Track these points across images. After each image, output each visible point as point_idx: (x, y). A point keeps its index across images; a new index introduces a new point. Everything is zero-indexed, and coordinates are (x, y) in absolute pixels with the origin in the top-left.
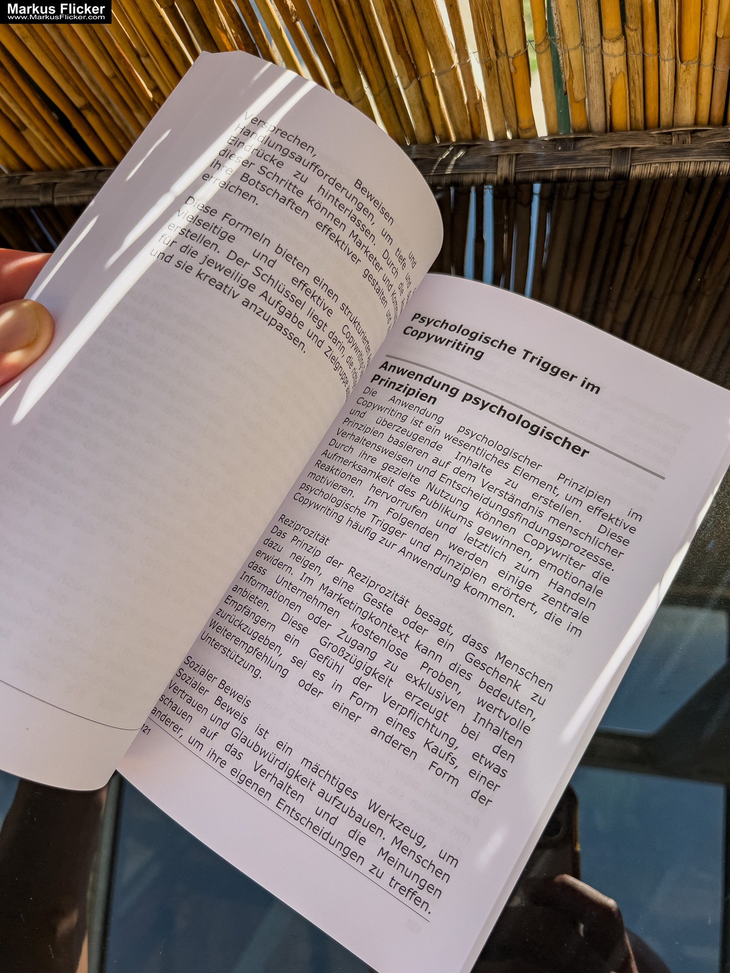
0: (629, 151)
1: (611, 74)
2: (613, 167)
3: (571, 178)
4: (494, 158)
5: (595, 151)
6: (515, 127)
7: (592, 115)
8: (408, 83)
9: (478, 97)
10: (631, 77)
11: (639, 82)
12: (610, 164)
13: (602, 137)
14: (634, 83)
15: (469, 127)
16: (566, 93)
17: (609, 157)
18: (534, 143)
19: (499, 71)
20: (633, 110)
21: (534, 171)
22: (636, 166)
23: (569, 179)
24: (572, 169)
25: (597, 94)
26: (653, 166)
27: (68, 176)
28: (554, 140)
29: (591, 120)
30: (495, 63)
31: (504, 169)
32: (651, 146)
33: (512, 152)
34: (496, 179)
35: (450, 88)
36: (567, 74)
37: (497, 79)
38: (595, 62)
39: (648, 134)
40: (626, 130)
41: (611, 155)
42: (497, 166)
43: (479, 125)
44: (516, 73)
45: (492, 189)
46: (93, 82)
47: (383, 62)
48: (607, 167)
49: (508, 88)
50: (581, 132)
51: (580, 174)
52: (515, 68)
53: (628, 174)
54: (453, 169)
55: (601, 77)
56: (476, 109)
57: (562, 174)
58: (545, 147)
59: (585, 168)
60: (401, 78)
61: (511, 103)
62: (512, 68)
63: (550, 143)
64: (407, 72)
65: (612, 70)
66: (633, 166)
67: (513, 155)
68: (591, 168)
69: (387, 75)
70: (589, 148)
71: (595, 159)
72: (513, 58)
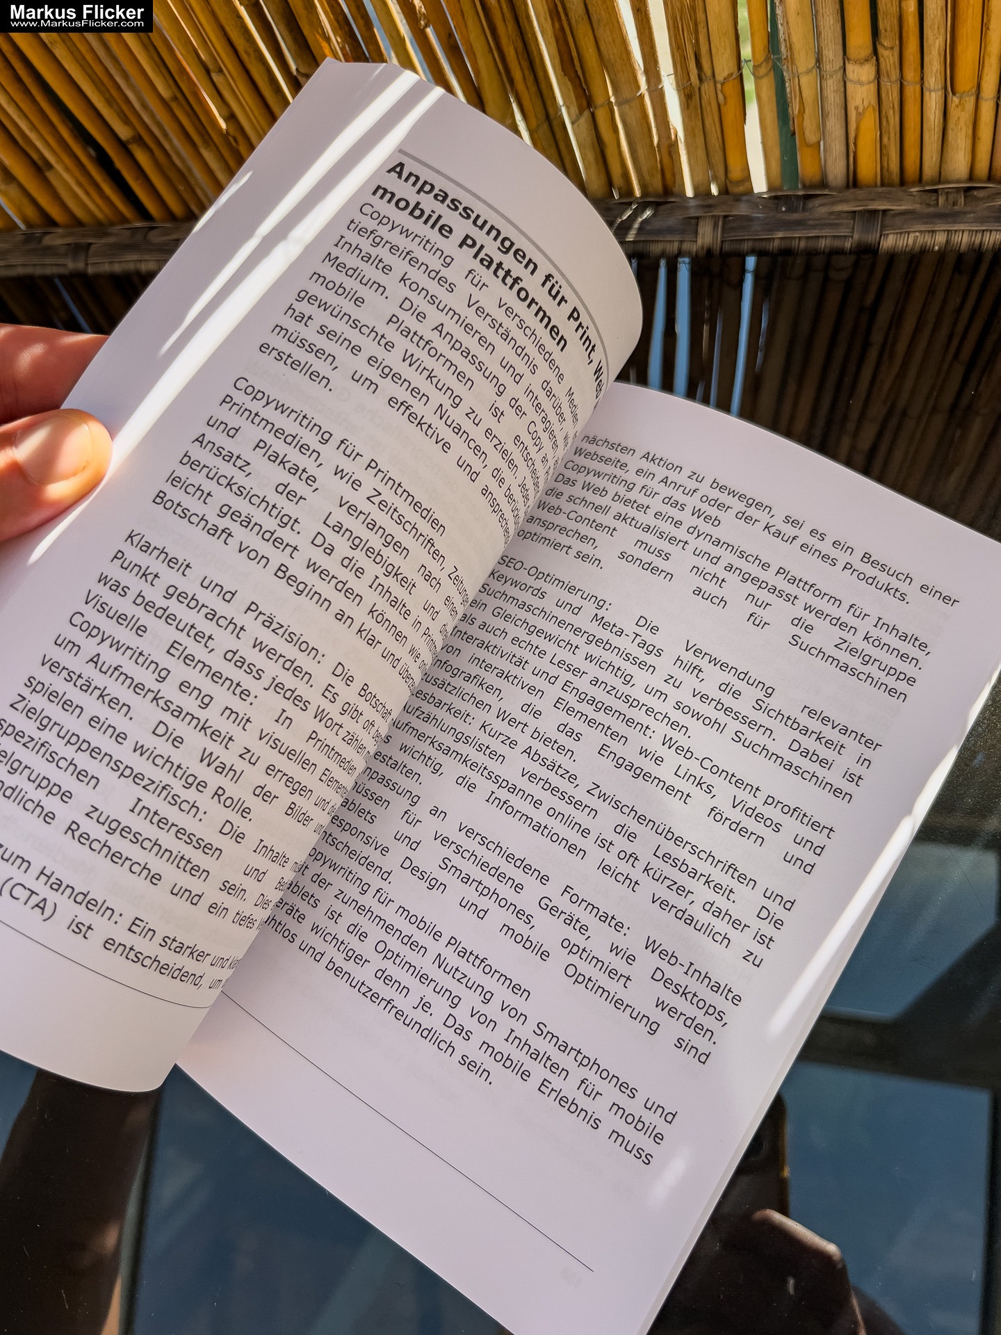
0: (879, 213)
1: (857, 108)
2: (856, 236)
3: (798, 250)
4: (693, 221)
5: (832, 213)
6: (723, 177)
7: (829, 163)
8: (577, 115)
9: (673, 137)
10: (884, 112)
11: (894, 122)
12: (853, 232)
13: (841, 195)
14: (888, 121)
15: (659, 176)
16: (794, 134)
17: (852, 221)
18: (748, 201)
19: (703, 102)
20: (885, 159)
21: (748, 240)
22: (888, 234)
23: (796, 251)
24: (799, 238)
25: (837, 134)
26: (912, 235)
27: (106, 234)
28: (776, 197)
29: (828, 171)
30: (697, 90)
31: (707, 236)
32: (908, 208)
33: (717, 213)
34: (695, 249)
35: (635, 123)
36: (796, 107)
37: (699, 111)
38: (834, 91)
39: (906, 192)
40: (876, 186)
41: (854, 219)
42: (696, 233)
43: (674, 175)
44: (725, 104)
45: (689, 263)
46: (145, 106)
47: (543, 86)
48: (849, 236)
49: (715, 124)
50: (812, 187)
51: (812, 244)
52: (725, 98)
53: (877, 246)
54: (636, 234)
55: (843, 112)
56: (670, 153)
57: (784, 244)
58: (764, 207)
59: (817, 237)
60: (568, 108)
61: (717, 145)
62: (721, 97)
63: (770, 201)
64: (577, 99)
65: (858, 102)
66: (884, 235)
67: (719, 216)
68: (826, 237)
69: (549, 103)
70: (823, 210)
71: (831, 225)
72: (723, 84)
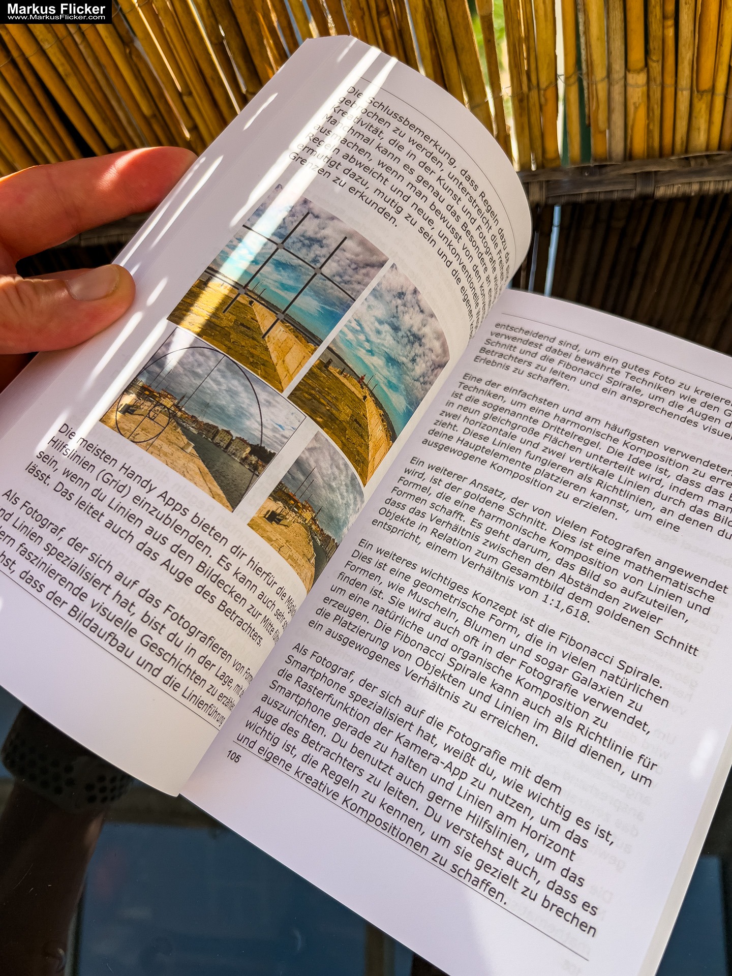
0: (652, 173)
1: (635, 104)
2: (639, 189)
3: (599, 200)
4: (526, 185)
5: (621, 175)
6: (541, 157)
7: (613, 145)
9: (507, 130)
10: (651, 106)
11: (657, 112)
12: (636, 186)
13: (623, 164)
14: (653, 113)
16: (589, 125)
17: (634, 180)
18: (561, 171)
19: (530, 104)
20: (651, 139)
21: (564, 195)
22: (659, 187)
24: (599, 192)
25: (620, 123)
26: (676, 186)
29: (611, 149)
30: (526, 96)
31: (535, 195)
32: (672, 169)
33: (543, 178)
37: (527, 110)
38: (618, 93)
39: (665, 160)
40: (646, 158)
41: (636, 179)
42: (528, 192)
44: (545, 103)
46: (130, 122)
48: (633, 190)
49: (537, 120)
50: (602, 160)
51: (609, 196)
52: (546, 100)
53: (653, 195)
55: (624, 108)
56: (505, 141)
57: (590, 197)
58: (573, 174)
59: (612, 191)
61: (538, 135)
62: (543, 100)
63: (576, 170)
65: (634, 99)
66: (657, 187)
67: (543, 182)
68: (618, 191)
70: (613, 174)
71: (620, 183)
72: (545, 90)
